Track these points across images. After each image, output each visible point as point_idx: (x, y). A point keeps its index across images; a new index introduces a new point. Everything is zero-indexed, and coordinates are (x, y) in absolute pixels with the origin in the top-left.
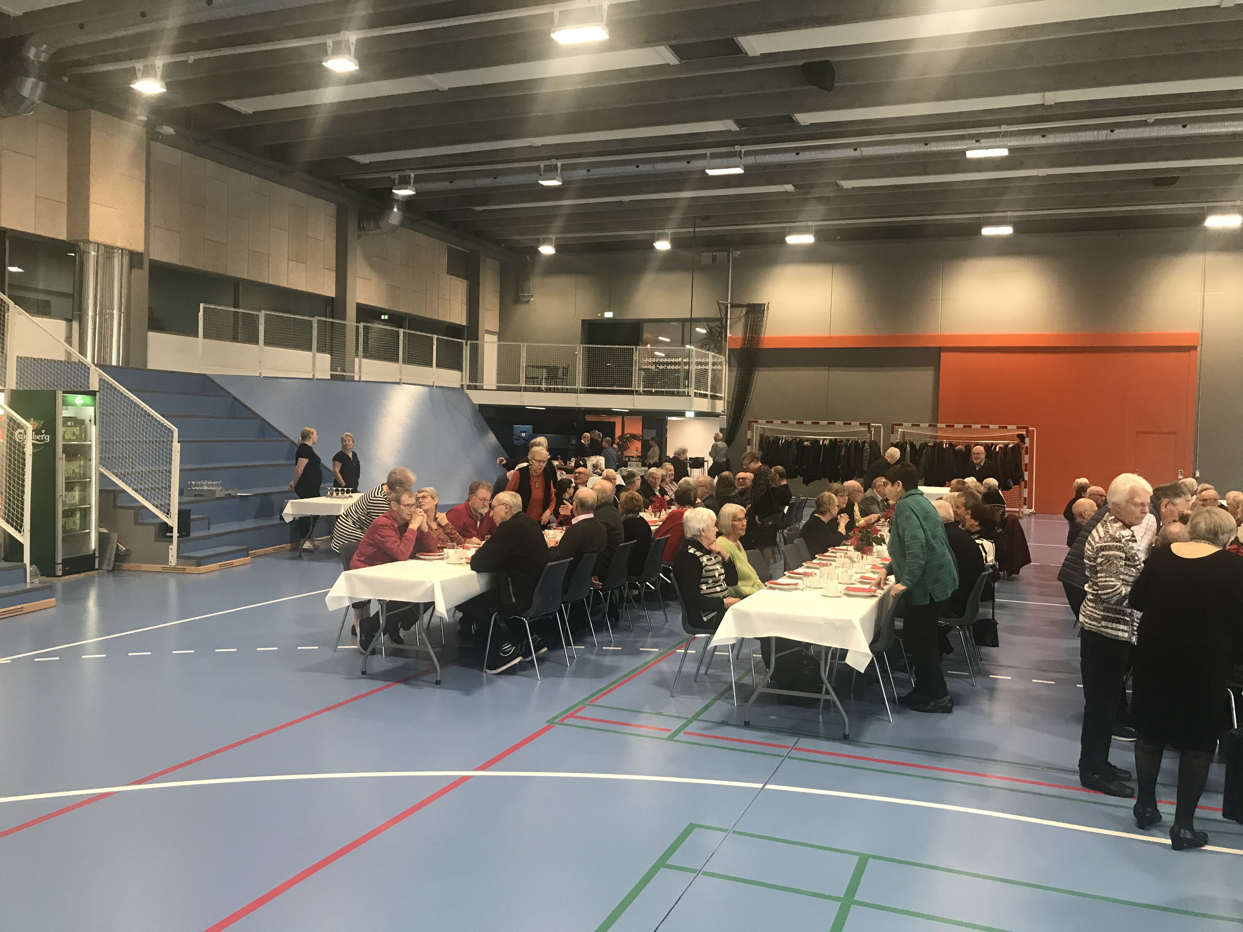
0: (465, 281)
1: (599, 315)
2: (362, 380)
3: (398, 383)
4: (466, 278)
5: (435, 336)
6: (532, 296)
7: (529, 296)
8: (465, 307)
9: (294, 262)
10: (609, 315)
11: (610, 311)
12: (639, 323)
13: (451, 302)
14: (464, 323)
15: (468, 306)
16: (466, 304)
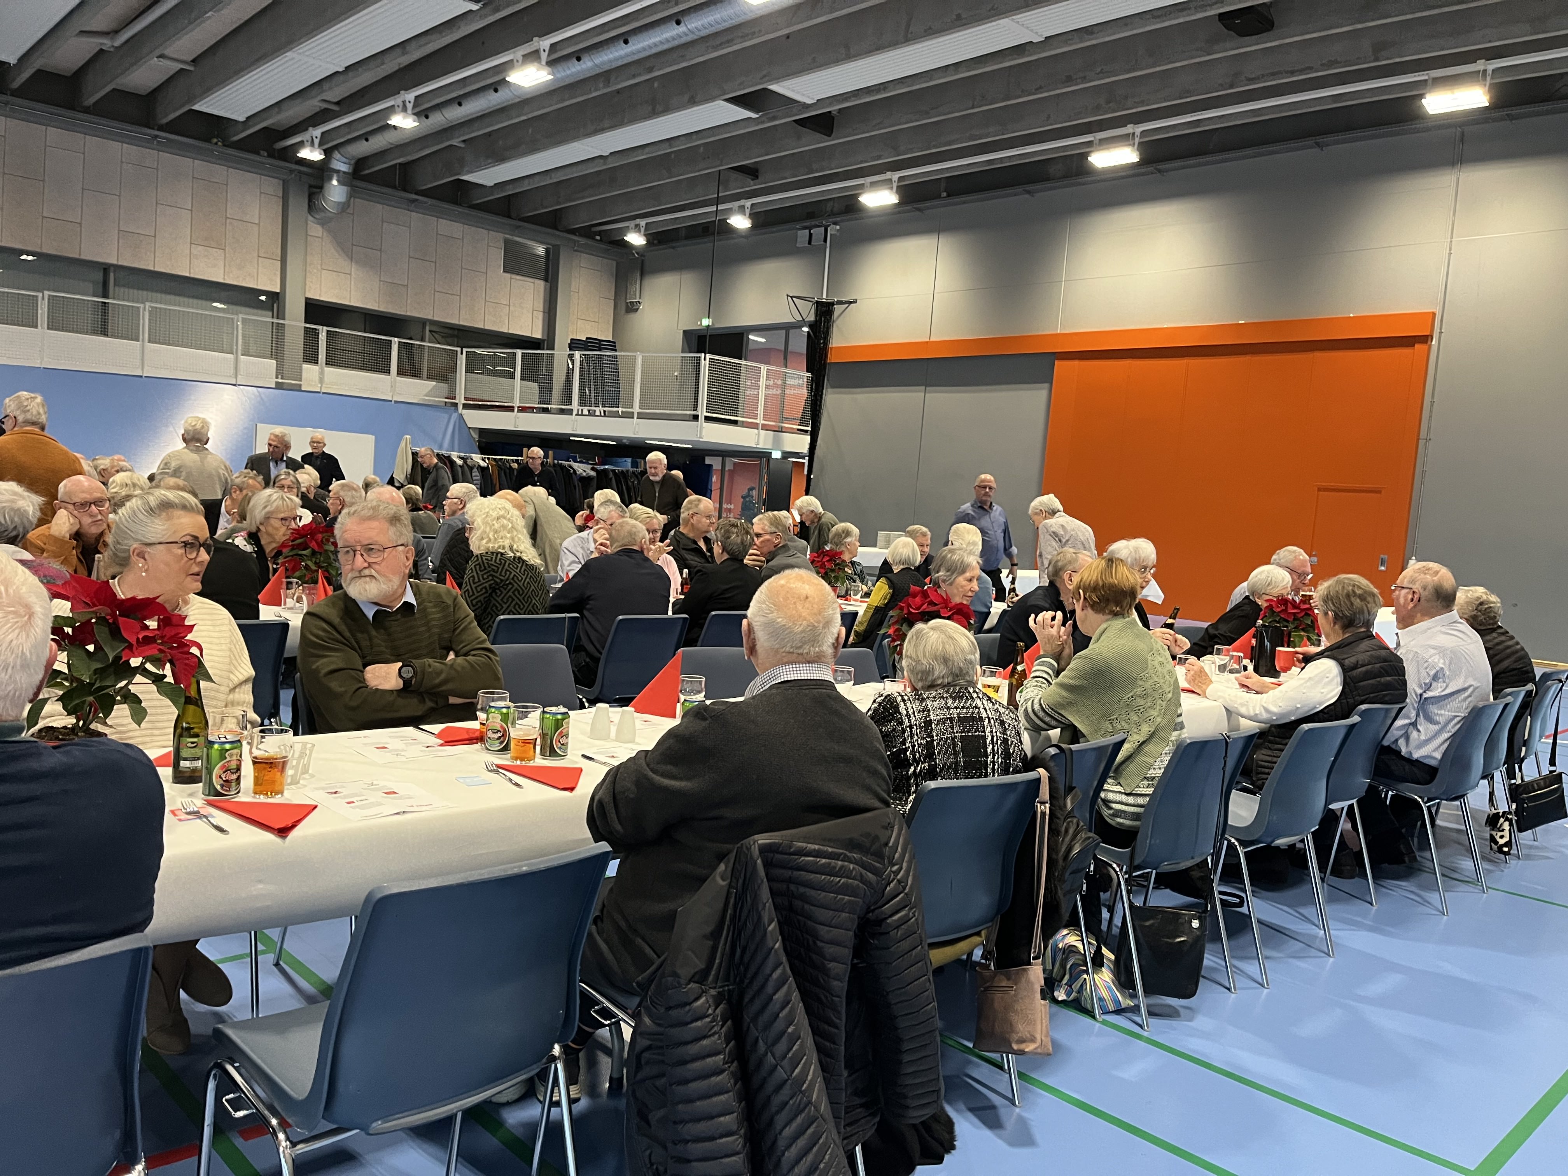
0: (541, 284)
1: (699, 323)
4: (546, 280)
5: (395, 340)
6: (640, 303)
7: (637, 303)
8: (540, 316)
9: (200, 248)
10: (706, 322)
11: (707, 317)
12: (740, 332)
13: (512, 308)
14: (538, 335)
15: (547, 315)
16: (544, 312)
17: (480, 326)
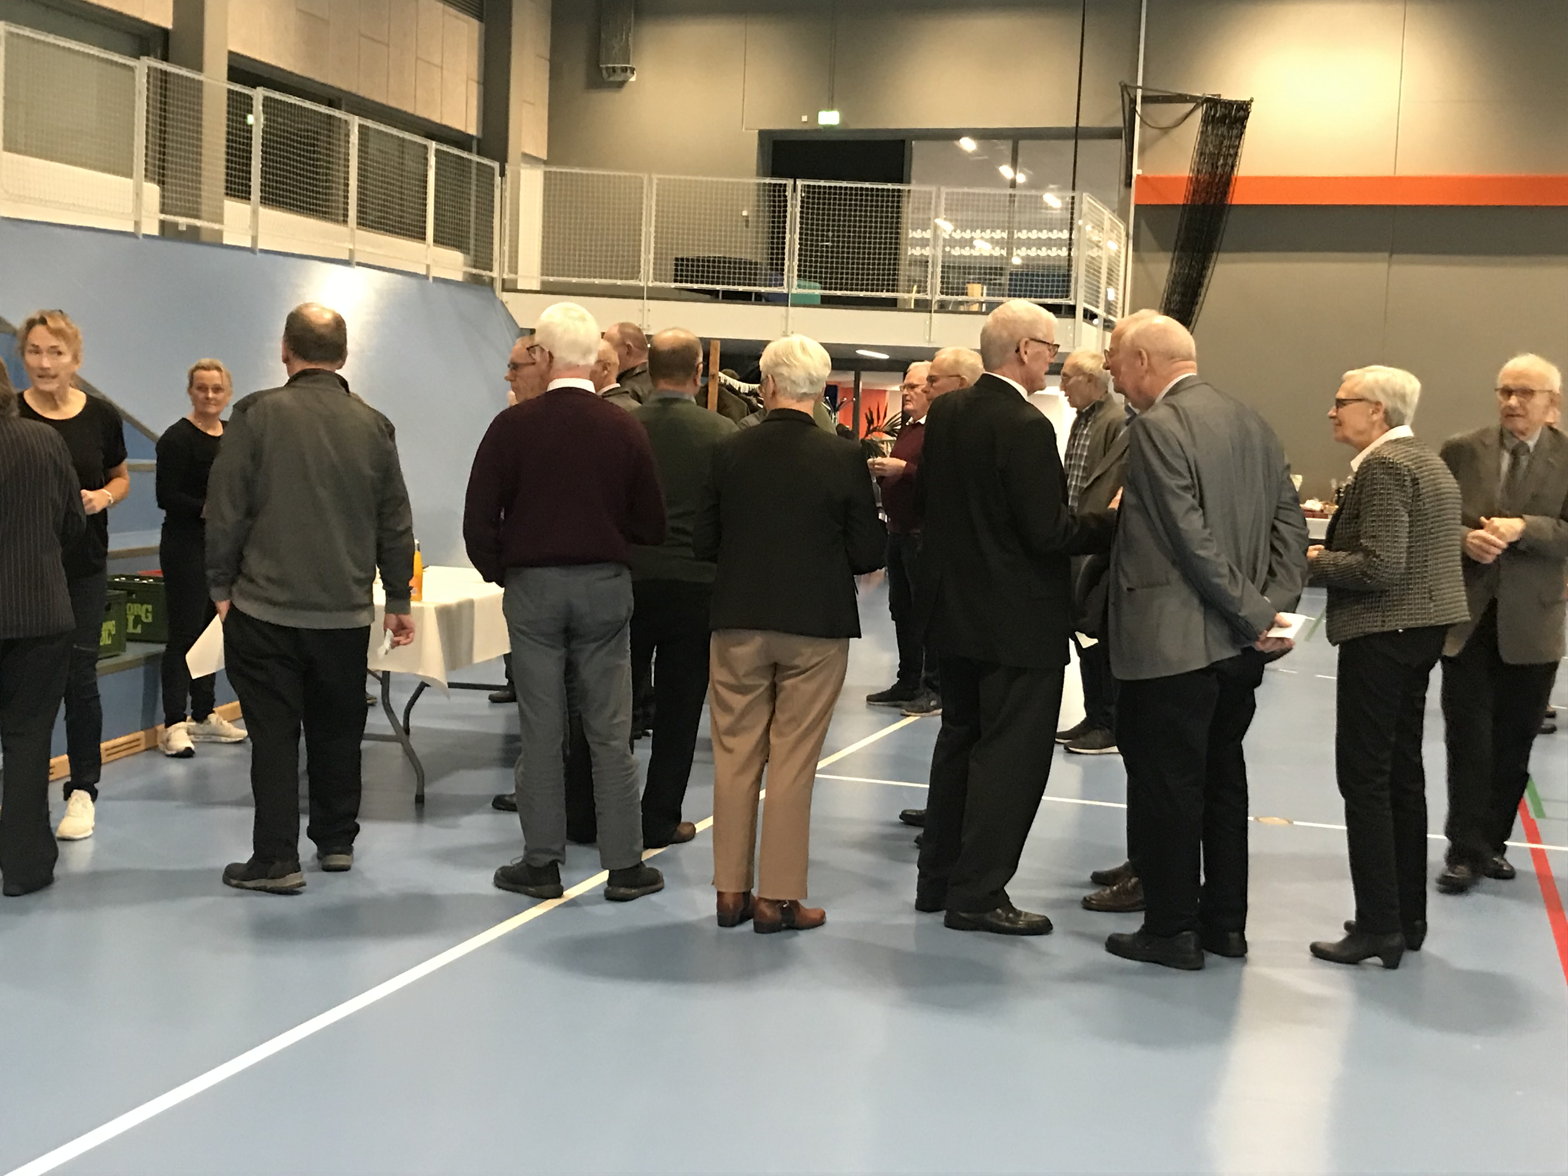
0: (475, 23)
1: (805, 118)
2: (261, 245)
3: (347, 263)
4: (480, 17)
5: (432, 146)
6: (633, 70)
7: (625, 70)
8: (474, 90)
10: (829, 118)
11: (831, 108)
12: (903, 141)
13: (445, 72)
14: (472, 130)
15: (482, 87)
16: (478, 83)
17: (410, 110)
